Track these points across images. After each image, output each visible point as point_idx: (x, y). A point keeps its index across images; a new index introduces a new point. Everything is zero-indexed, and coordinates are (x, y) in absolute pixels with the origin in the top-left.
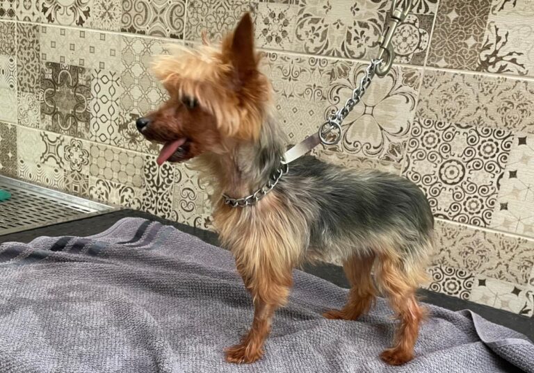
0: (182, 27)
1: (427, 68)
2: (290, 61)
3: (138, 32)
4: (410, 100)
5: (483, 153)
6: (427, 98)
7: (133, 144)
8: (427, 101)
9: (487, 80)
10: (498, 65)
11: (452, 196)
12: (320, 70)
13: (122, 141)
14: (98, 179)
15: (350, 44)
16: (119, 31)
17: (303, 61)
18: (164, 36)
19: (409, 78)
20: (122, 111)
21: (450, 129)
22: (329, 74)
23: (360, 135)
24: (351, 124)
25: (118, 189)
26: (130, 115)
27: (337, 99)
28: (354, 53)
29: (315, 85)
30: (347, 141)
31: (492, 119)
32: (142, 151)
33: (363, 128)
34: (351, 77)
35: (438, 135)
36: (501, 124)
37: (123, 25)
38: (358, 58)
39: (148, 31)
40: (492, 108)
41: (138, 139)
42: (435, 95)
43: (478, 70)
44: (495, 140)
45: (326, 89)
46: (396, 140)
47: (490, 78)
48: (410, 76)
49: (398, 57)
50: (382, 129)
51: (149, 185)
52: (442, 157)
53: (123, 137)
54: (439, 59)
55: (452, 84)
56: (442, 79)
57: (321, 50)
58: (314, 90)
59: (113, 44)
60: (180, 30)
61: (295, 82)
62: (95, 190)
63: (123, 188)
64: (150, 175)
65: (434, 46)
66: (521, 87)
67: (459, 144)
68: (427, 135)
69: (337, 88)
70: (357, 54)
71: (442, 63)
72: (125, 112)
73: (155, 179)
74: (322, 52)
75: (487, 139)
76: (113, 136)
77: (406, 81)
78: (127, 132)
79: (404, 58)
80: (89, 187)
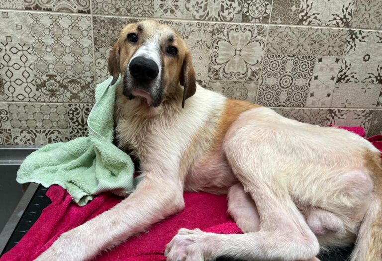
0: (88, 4)
1: (270, 25)
2: (183, 25)
3: (44, 10)
4: (262, 44)
5: (301, 69)
6: (271, 42)
7: (54, 97)
8: (271, 44)
9: (302, 30)
10: (308, 21)
11: (286, 95)
12: (205, 31)
13: (42, 97)
14: (21, 130)
15: (223, 12)
16: (22, 9)
17: (192, 25)
18: (72, 12)
19: (261, 32)
20: (38, 74)
21: (285, 59)
22: (211, 32)
23: (234, 68)
24: (227, 62)
25: (44, 134)
26: (47, 76)
27: (217, 48)
28: (226, 18)
29: (201, 41)
30: (225, 73)
31: (306, 50)
32: (63, 102)
33: (235, 64)
34: (225, 33)
35: (278, 62)
36: (310, 52)
37: (27, 4)
38: (229, 21)
39: (54, 8)
40: (305, 44)
41: (58, 93)
42: (276, 40)
43: (298, 24)
44: (307, 61)
45: (209, 43)
46: (254, 68)
47: (304, 28)
48: (261, 30)
49: (254, 19)
50: (246, 63)
51: (74, 125)
52: (281, 74)
53: (42, 94)
54: (277, 19)
55: (285, 33)
56: (279, 31)
57: (204, 17)
58: (201, 44)
59: (19, 20)
60: (86, 7)
61: (187, 40)
62: (19, 139)
63: (48, 132)
64: (74, 117)
65: (274, 12)
66: (319, 32)
67: (289, 66)
68: (272, 63)
69: (217, 40)
70: (228, 19)
71: (279, 21)
72: (41, 74)
73: (80, 120)
74: (205, 18)
75: (303, 61)
76: (31, 95)
77: (259, 33)
78: (46, 89)
79: (257, 20)
80: (13, 137)
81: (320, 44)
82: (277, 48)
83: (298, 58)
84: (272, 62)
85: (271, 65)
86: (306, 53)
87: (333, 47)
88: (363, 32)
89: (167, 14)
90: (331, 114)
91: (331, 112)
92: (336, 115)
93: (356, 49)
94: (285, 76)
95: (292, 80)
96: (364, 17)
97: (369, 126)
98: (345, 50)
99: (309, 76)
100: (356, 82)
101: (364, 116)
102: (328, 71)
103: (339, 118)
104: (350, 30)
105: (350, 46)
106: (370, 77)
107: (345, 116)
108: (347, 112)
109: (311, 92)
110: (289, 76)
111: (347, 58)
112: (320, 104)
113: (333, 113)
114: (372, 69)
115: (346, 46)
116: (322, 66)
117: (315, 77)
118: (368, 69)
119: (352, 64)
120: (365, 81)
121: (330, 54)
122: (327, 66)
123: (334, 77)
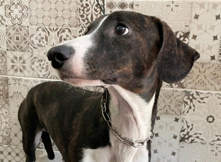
87: (169, 106)
88: (201, 93)
89: (17, 73)
93: (195, 109)
96: (199, 79)
98: (183, 110)
100: (203, 144)
104: (185, 91)
105: (189, 106)
106: (219, 139)
111: (188, 118)
115: (184, 106)
116: (161, 124)
117: (156, 134)
118: (214, 130)
119: (193, 125)
120: (213, 143)
121: (168, 113)
122: (167, 124)
123: (177, 136)
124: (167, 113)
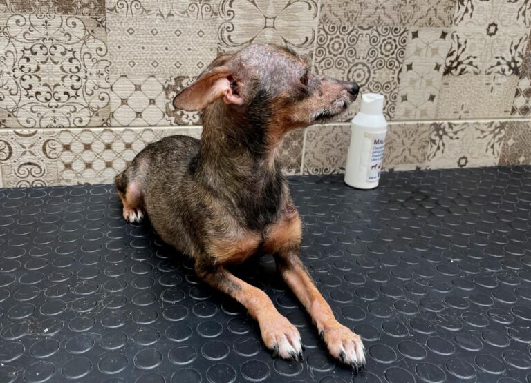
81: (414, 6)
82: (340, 13)
83: (377, 31)
84: (332, 39)
85: (331, 46)
86: (391, 22)
87: (435, 10)
90: (438, 131)
91: (437, 127)
92: (445, 133)
93: (473, 15)
94: (357, 65)
95: (369, 72)
97: (500, 150)
98: (455, 16)
99: (397, 64)
100: (476, 73)
101: (491, 133)
102: (430, 54)
103: (451, 138)
105: (465, 8)
106: (499, 64)
107: (460, 135)
108: (464, 126)
109: (403, 93)
110: (364, 65)
111: (461, 29)
112: (419, 113)
113: (440, 129)
114: (501, 50)
115: (457, 8)
116: (419, 46)
117: (408, 66)
118: (494, 49)
119: (468, 41)
120: (490, 71)
121: (432, 23)
122: (428, 45)
123: (441, 65)
124: (430, 24)
